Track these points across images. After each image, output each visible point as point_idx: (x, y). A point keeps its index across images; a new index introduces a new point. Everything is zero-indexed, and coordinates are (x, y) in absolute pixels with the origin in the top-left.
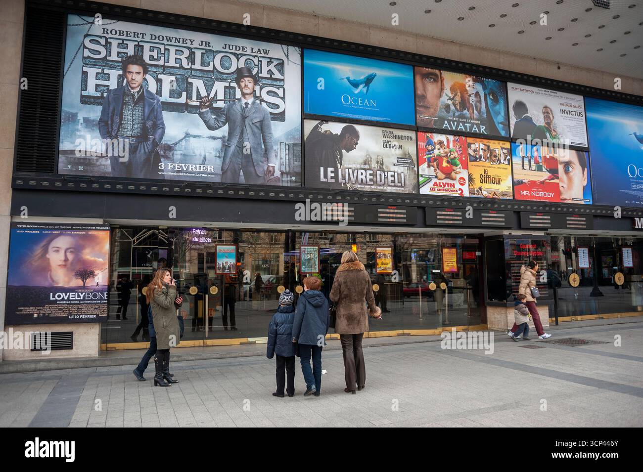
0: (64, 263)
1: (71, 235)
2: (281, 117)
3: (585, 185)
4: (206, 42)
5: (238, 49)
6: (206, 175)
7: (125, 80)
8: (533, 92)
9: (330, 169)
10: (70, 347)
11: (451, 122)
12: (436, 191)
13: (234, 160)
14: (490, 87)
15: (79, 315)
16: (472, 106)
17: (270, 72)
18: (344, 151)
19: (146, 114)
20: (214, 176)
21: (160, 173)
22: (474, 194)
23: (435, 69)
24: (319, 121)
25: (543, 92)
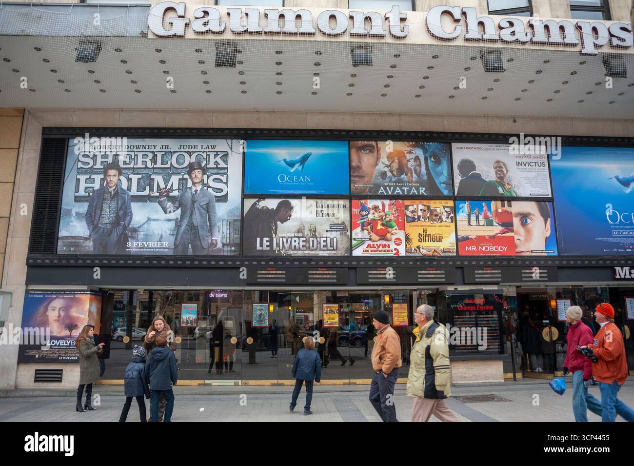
0: (57, 319)
1: (63, 298)
2: (224, 199)
3: (548, 236)
4: (166, 146)
5: (190, 147)
6: (162, 250)
7: (106, 181)
8: (482, 149)
9: (265, 239)
10: (60, 381)
11: (388, 188)
12: (370, 252)
13: (184, 237)
14: (431, 150)
15: (66, 357)
16: (411, 169)
17: (216, 163)
18: (279, 223)
19: (119, 206)
20: (168, 250)
21: (127, 250)
22: (411, 253)
23: (372, 141)
24: (257, 199)
25: (495, 148)
